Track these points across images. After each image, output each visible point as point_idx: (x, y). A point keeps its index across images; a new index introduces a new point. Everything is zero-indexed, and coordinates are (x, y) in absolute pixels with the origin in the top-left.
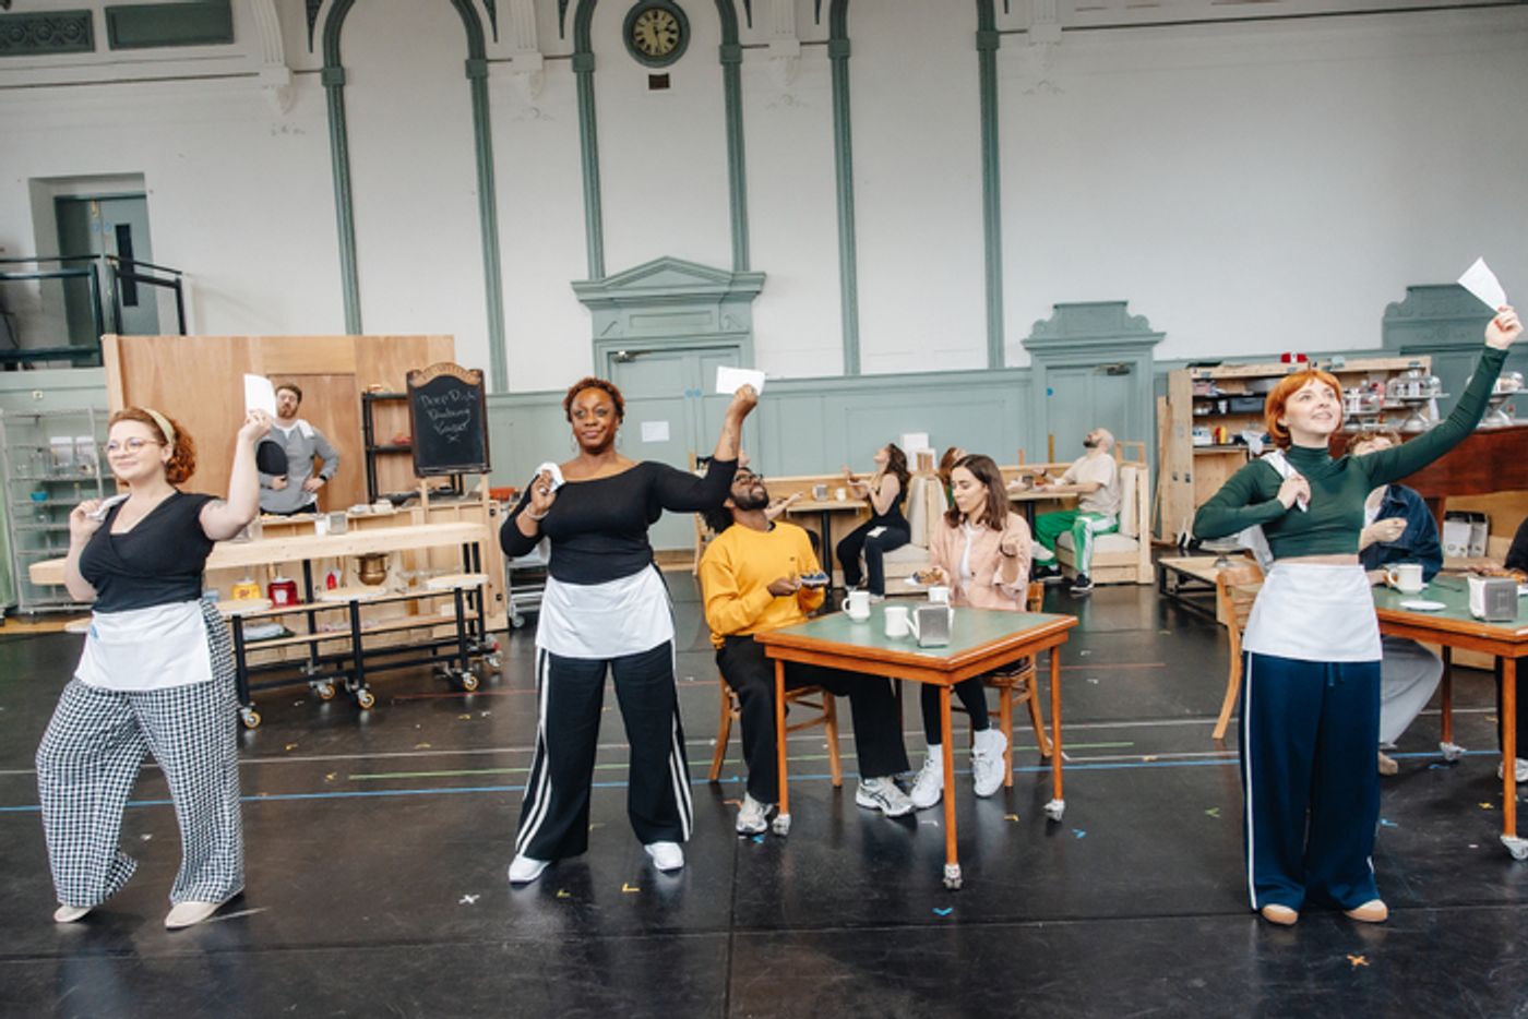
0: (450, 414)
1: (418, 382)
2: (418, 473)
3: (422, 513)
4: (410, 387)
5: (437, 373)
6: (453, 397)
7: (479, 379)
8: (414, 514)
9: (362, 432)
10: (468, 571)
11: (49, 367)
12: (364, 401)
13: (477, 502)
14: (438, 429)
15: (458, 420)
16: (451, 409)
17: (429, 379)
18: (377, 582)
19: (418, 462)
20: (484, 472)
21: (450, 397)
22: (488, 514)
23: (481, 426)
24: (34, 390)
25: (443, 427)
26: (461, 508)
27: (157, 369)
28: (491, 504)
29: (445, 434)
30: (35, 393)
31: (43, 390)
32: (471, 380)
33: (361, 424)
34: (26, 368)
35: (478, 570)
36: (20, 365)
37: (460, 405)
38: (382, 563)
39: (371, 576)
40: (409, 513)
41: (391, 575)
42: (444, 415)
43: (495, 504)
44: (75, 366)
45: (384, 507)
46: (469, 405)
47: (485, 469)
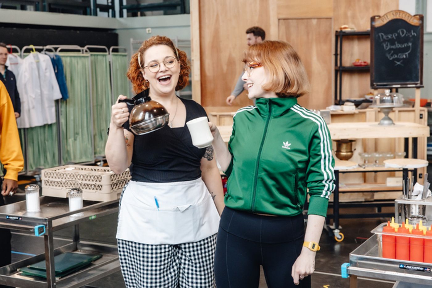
0: (398, 46)
1: (378, 23)
2: (372, 86)
3: (373, 113)
4: (372, 27)
5: (391, 17)
6: (401, 34)
7: (420, 22)
8: (368, 114)
9: (333, 57)
10: (407, 157)
11: (153, 15)
12: (337, 37)
13: (411, 109)
14: (388, 56)
15: (403, 50)
16: (399, 43)
17: (385, 22)
18: (347, 158)
19: (373, 79)
20: (418, 88)
21: (399, 34)
22: (418, 116)
23: (419, 55)
24: (146, 28)
25: (392, 55)
26: (400, 111)
27: (218, 15)
28: (421, 110)
29: (394, 60)
30: (147, 30)
31: (152, 28)
32: (415, 22)
33: (333, 52)
34: (143, 15)
35: (415, 156)
36: (139, 13)
37: (406, 40)
38: (351, 146)
39: (343, 154)
40: (365, 113)
41: (356, 154)
42: (393, 47)
43: (424, 110)
44: (165, 14)
45: (349, 108)
46: (412, 40)
47: (418, 85)
